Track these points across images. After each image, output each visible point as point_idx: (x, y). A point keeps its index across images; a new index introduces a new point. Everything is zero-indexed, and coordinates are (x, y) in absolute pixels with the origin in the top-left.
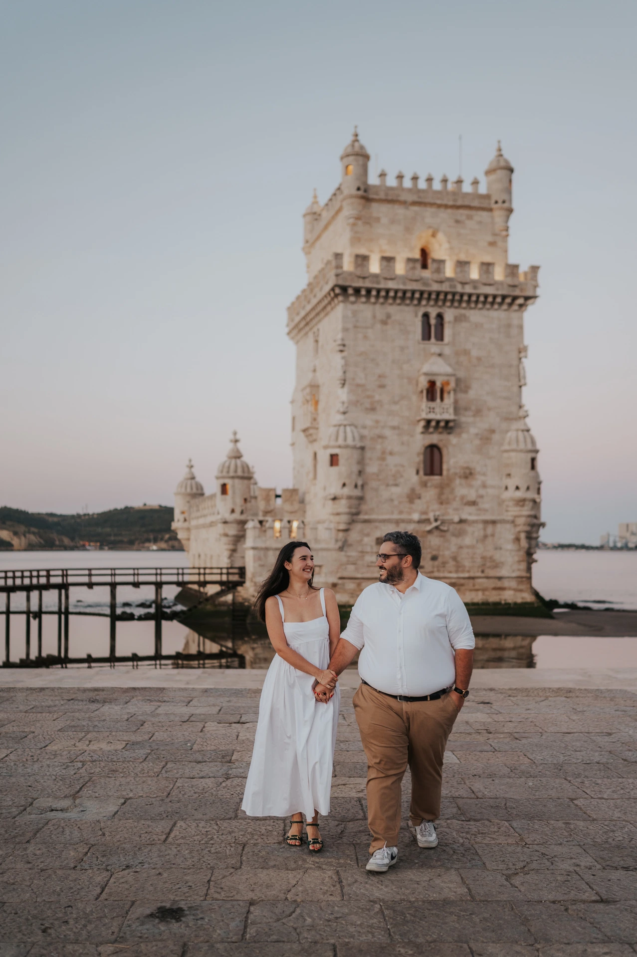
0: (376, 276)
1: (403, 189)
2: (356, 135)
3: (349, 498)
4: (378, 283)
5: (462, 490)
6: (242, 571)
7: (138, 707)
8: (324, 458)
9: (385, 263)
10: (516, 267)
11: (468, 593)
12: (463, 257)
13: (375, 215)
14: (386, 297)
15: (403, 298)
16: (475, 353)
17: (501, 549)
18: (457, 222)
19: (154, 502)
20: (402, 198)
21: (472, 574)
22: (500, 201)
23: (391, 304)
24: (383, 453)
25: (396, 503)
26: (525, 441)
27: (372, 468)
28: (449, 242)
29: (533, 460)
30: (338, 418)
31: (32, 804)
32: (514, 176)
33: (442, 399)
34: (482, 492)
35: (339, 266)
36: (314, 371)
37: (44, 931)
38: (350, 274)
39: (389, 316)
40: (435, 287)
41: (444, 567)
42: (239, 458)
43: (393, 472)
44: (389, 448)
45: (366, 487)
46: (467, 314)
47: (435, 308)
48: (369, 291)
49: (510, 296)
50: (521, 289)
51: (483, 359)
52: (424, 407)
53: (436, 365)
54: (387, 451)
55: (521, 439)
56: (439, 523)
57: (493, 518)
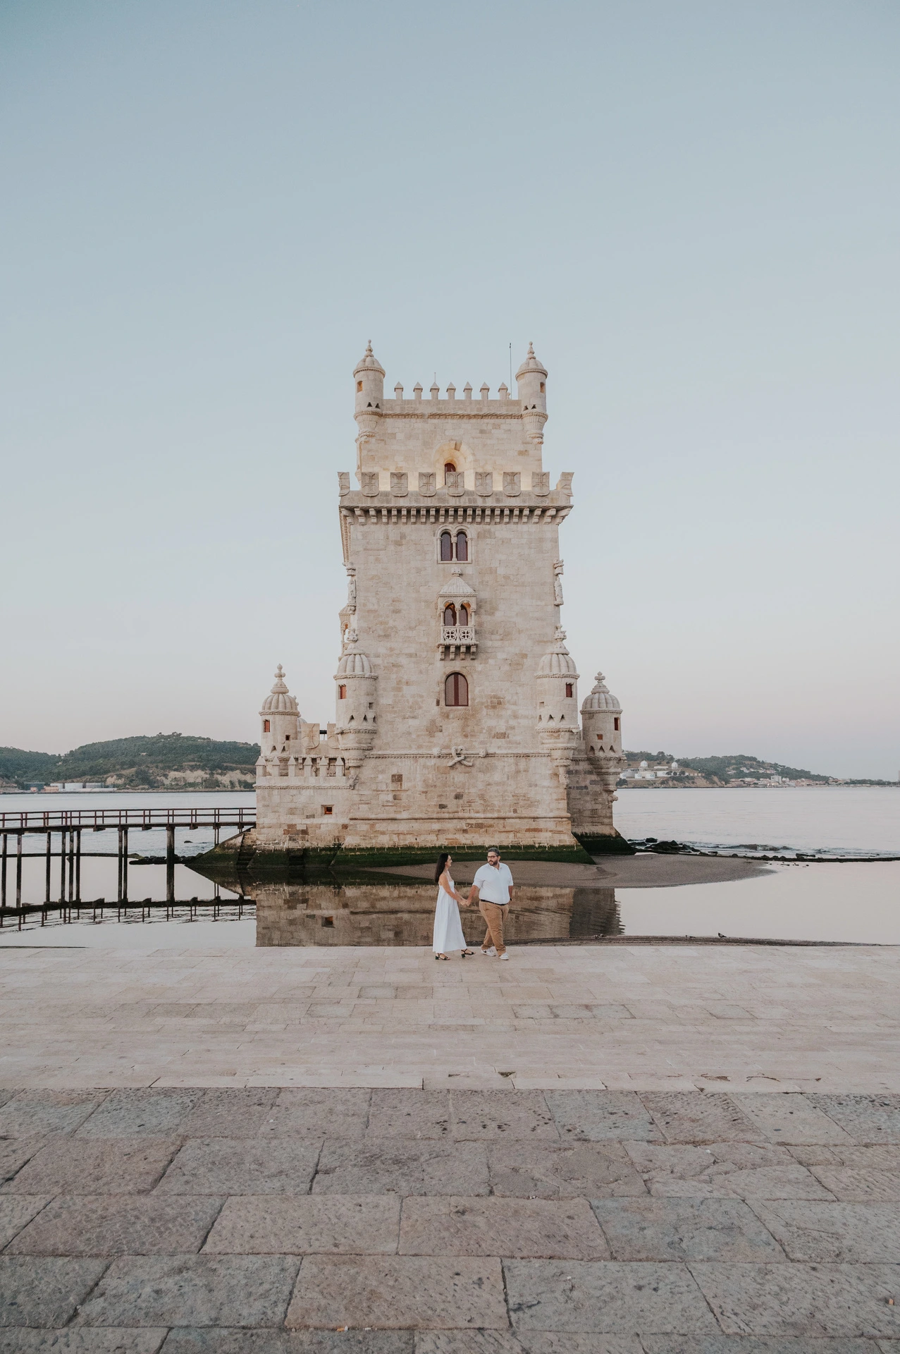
0: (386, 494)
1: (420, 403)
2: (371, 351)
3: (359, 732)
4: (388, 502)
5: (489, 721)
9: (396, 480)
10: (546, 475)
11: (497, 835)
12: (485, 469)
13: (390, 431)
14: (399, 516)
15: (418, 516)
16: (501, 571)
17: (536, 785)
18: (482, 432)
20: (420, 412)
21: (502, 815)
22: (531, 407)
23: (405, 523)
24: (399, 682)
25: (414, 736)
26: (559, 666)
27: (386, 700)
28: (474, 454)
29: (569, 686)
33: (462, 621)
34: (512, 722)
35: (345, 486)
38: (357, 493)
39: (403, 536)
40: (453, 502)
41: (470, 806)
42: (282, 693)
43: (411, 703)
44: (405, 677)
45: (379, 720)
46: (492, 530)
47: (456, 525)
48: (379, 511)
49: (539, 507)
50: (552, 499)
51: (512, 577)
52: (442, 631)
53: (455, 586)
54: (404, 680)
55: (555, 663)
56: (462, 757)
57: (526, 751)
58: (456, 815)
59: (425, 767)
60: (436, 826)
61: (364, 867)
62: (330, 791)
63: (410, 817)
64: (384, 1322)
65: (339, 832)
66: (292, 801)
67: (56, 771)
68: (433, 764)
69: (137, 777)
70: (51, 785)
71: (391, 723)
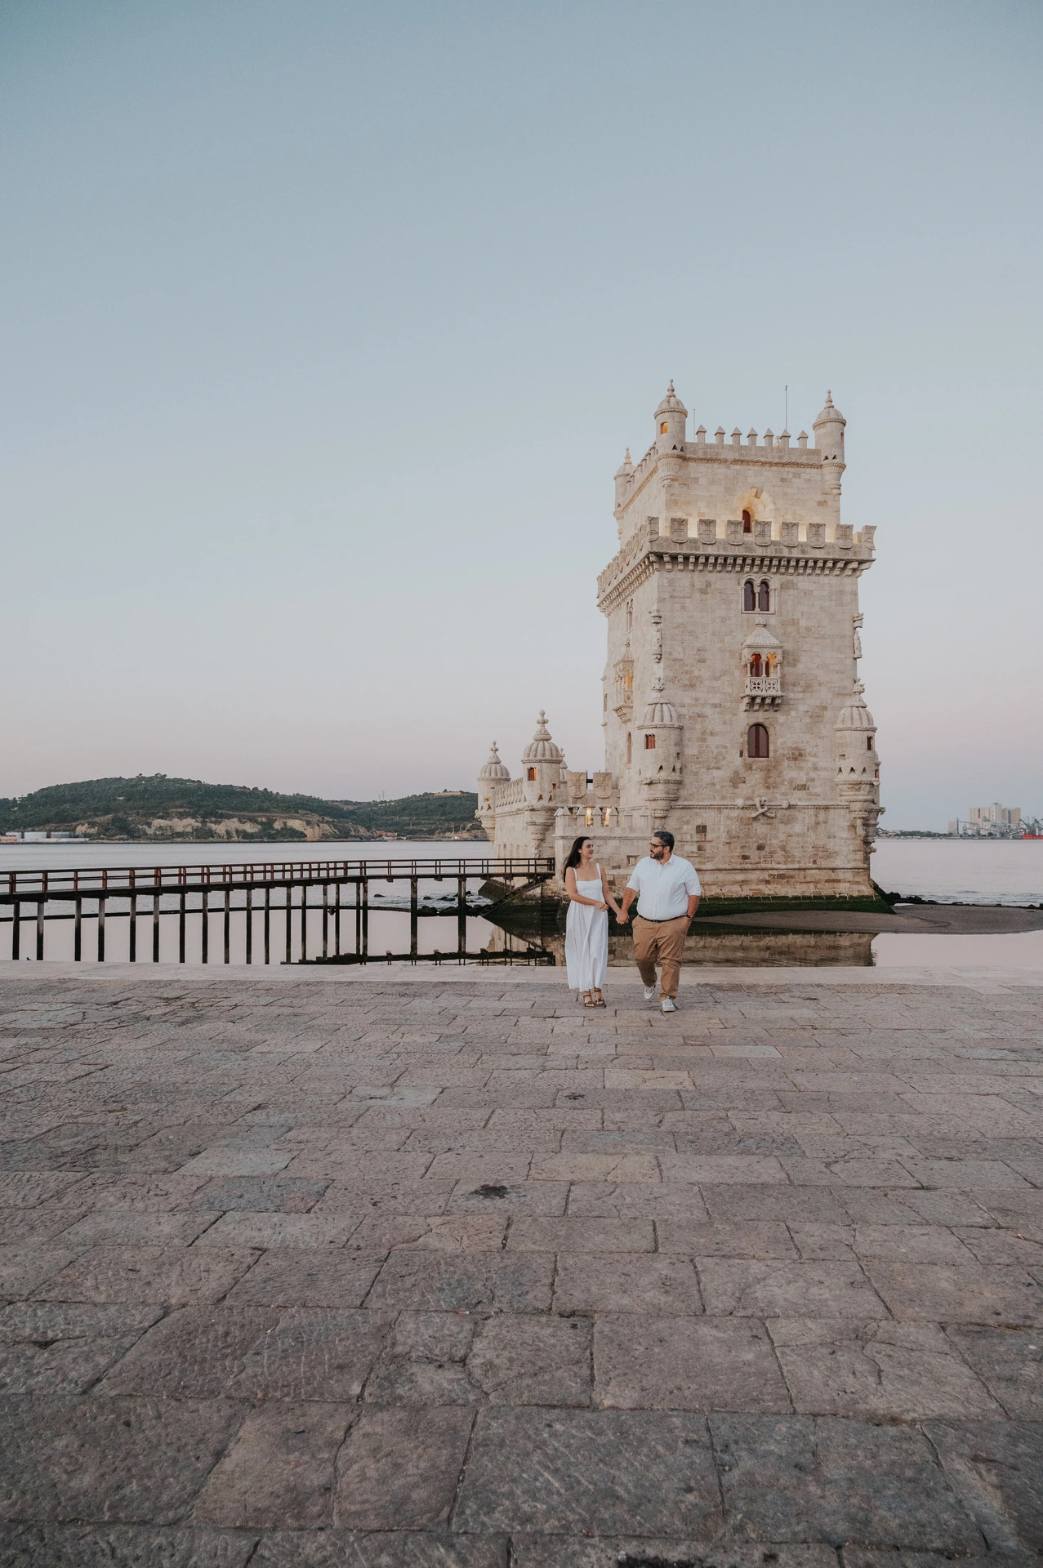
0: (694, 541)
1: (723, 448)
2: (673, 390)
3: (667, 782)
4: (697, 549)
5: (790, 773)
6: (551, 863)
7: (449, 1001)
8: (639, 739)
9: (704, 527)
10: (850, 527)
11: (798, 886)
12: (790, 519)
13: (693, 476)
14: (706, 564)
15: (725, 564)
16: (803, 623)
17: (834, 837)
18: (783, 480)
19: (455, 788)
20: (722, 457)
21: (803, 865)
22: (830, 457)
23: (711, 572)
24: (703, 733)
25: (718, 787)
26: (859, 719)
27: (691, 750)
28: (774, 503)
29: (869, 739)
30: (654, 696)
31: (351, 1092)
32: (847, 430)
33: (768, 674)
34: (812, 774)
35: (654, 532)
36: (628, 645)
37: (374, 1204)
38: (667, 539)
39: (708, 585)
40: (759, 552)
41: (772, 857)
42: (546, 740)
43: (715, 754)
44: (710, 727)
45: (684, 771)
46: (795, 581)
47: (760, 575)
48: (686, 558)
49: (842, 560)
50: (855, 552)
51: (813, 629)
52: (748, 682)
53: (760, 637)
54: (708, 731)
55: (856, 716)
56: (766, 809)
57: (826, 803)
58: (759, 866)
59: (729, 818)
60: (740, 877)
62: (635, 842)
63: (715, 867)
68: (736, 815)
71: (696, 774)
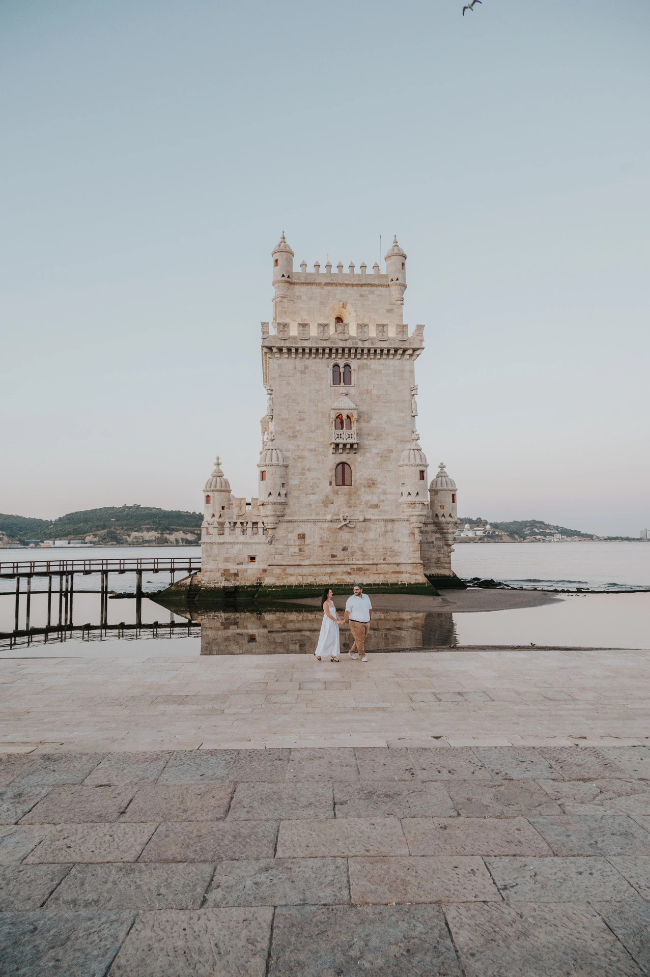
0: (295, 338)
1: (318, 275)
2: (284, 238)
3: (275, 504)
4: (296, 343)
5: (367, 496)
9: (301, 328)
10: (406, 326)
11: (371, 576)
12: (364, 321)
13: (297, 294)
14: (303, 353)
15: (317, 353)
16: (375, 392)
17: (399, 541)
18: (361, 296)
20: (317, 281)
21: (375, 562)
22: (396, 280)
23: (307, 359)
24: (303, 469)
25: (313, 507)
26: (415, 458)
27: (294, 481)
28: (356, 311)
29: (422, 472)
32: (407, 262)
33: (347, 427)
34: (382, 497)
35: (266, 332)
38: (274, 337)
39: (306, 367)
40: (341, 344)
41: (353, 556)
42: (219, 476)
43: (311, 484)
44: (308, 465)
45: (289, 496)
46: (369, 363)
47: (343, 360)
48: (289, 350)
49: (401, 348)
50: (410, 343)
51: (382, 396)
52: (333, 434)
53: (342, 403)
54: (306, 468)
55: (412, 456)
56: (348, 522)
57: (392, 517)
58: (343, 562)
59: (321, 528)
60: (329, 570)
61: (278, 599)
62: (254, 546)
63: (311, 563)
64: (417, 899)
65: (260, 574)
66: (227, 553)
67: (48, 532)
68: (327, 526)
69: (108, 536)
70: (45, 542)
71: (298, 498)
